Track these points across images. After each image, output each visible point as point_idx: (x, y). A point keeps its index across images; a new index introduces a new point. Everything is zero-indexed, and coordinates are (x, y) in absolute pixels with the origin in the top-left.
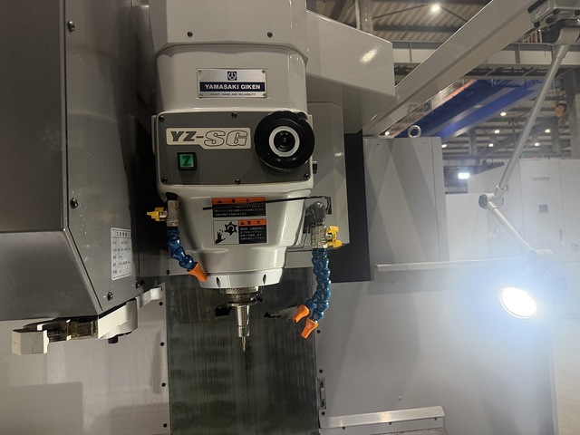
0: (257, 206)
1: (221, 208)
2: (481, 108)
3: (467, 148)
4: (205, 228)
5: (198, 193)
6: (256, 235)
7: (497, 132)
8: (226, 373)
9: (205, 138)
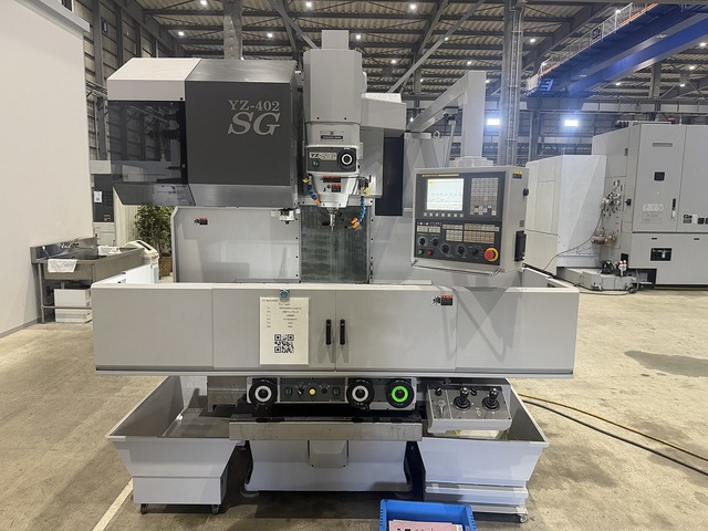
0: (338, 180)
1: (326, 180)
2: (665, 39)
3: (648, 88)
4: (320, 187)
5: (319, 174)
6: (337, 189)
7: (692, 68)
8: (326, 252)
9: (322, 156)
